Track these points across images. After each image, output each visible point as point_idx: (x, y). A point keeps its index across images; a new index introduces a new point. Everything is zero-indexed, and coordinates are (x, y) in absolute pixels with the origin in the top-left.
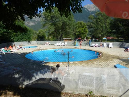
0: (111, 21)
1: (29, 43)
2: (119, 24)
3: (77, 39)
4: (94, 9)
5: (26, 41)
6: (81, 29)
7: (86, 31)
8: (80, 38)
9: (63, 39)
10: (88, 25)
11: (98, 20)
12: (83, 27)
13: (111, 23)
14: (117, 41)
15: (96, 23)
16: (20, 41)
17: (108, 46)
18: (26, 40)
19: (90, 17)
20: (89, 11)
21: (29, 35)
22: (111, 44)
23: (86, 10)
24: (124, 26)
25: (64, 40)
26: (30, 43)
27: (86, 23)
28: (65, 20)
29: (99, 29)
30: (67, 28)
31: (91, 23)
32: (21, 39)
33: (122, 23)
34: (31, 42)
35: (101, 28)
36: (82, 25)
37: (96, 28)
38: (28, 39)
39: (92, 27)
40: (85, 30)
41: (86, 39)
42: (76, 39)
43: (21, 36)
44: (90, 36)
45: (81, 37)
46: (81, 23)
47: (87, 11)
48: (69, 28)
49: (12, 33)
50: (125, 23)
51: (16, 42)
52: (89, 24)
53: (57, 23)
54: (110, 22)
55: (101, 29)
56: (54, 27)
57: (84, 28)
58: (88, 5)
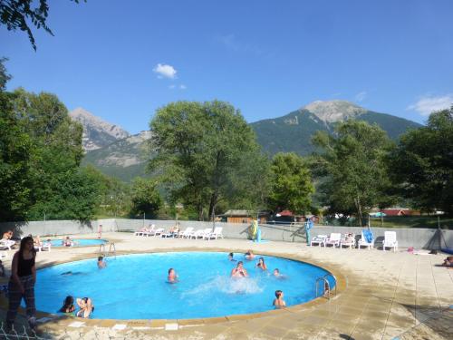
0: (388, 150)
1: (86, 226)
2: (420, 159)
3: (278, 215)
4: (340, 115)
5: (72, 218)
6: (290, 180)
7: (306, 186)
8: (287, 213)
9: (226, 213)
10: (313, 166)
11: (344, 148)
12: (297, 172)
13: (390, 158)
14: (421, 223)
15: (339, 158)
16: (51, 218)
17: (379, 243)
18: (75, 215)
19: (316, 137)
20: (321, 122)
21: (86, 196)
22: (391, 236)
23: (311, 117)
24: (438, 166)
25: (229, 216)
26: (90, 226)
27: (303, 160)
28: (222, 146)
29: (348, 178)
30: (232, 176)
31: (322, 159)
32: (55, 212)
33: (427, 156)
34: (93, 223)
35: (357, 176)
36: (291, 166)
37: (341, 175)
38: (80, 213)
39: (325, 173)
40: (303, 183)
41: (313, 214)
42: (271, 213)
43: (57, 201)
44: (322, 205)
45: (291, 208)
46: (287, 160)
47: (316, 121)
48: (239, 175)
49: (19, 190)
50: (440, 157)
51: (31, 223)
52: (316, 162)
53: (196, 156)
54: (385, 153)
55: (359, 180)
56: (183, 171)
57: (297, 177)
58: (319, 102)
